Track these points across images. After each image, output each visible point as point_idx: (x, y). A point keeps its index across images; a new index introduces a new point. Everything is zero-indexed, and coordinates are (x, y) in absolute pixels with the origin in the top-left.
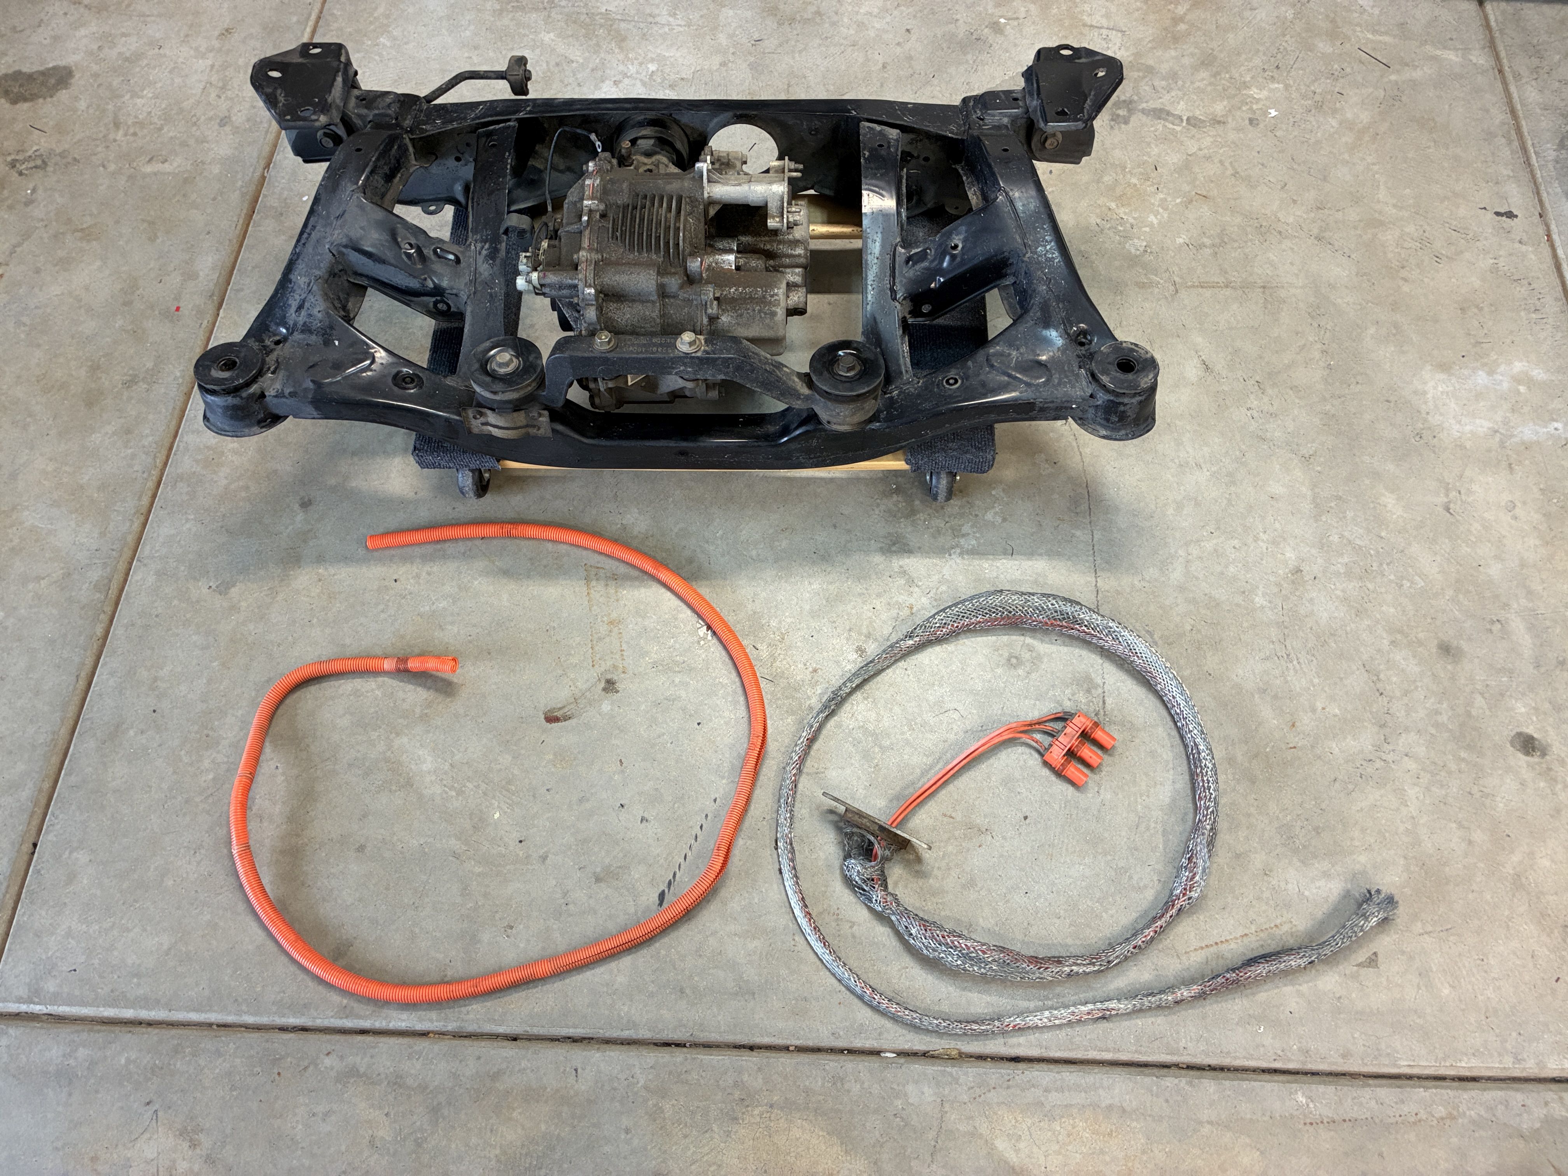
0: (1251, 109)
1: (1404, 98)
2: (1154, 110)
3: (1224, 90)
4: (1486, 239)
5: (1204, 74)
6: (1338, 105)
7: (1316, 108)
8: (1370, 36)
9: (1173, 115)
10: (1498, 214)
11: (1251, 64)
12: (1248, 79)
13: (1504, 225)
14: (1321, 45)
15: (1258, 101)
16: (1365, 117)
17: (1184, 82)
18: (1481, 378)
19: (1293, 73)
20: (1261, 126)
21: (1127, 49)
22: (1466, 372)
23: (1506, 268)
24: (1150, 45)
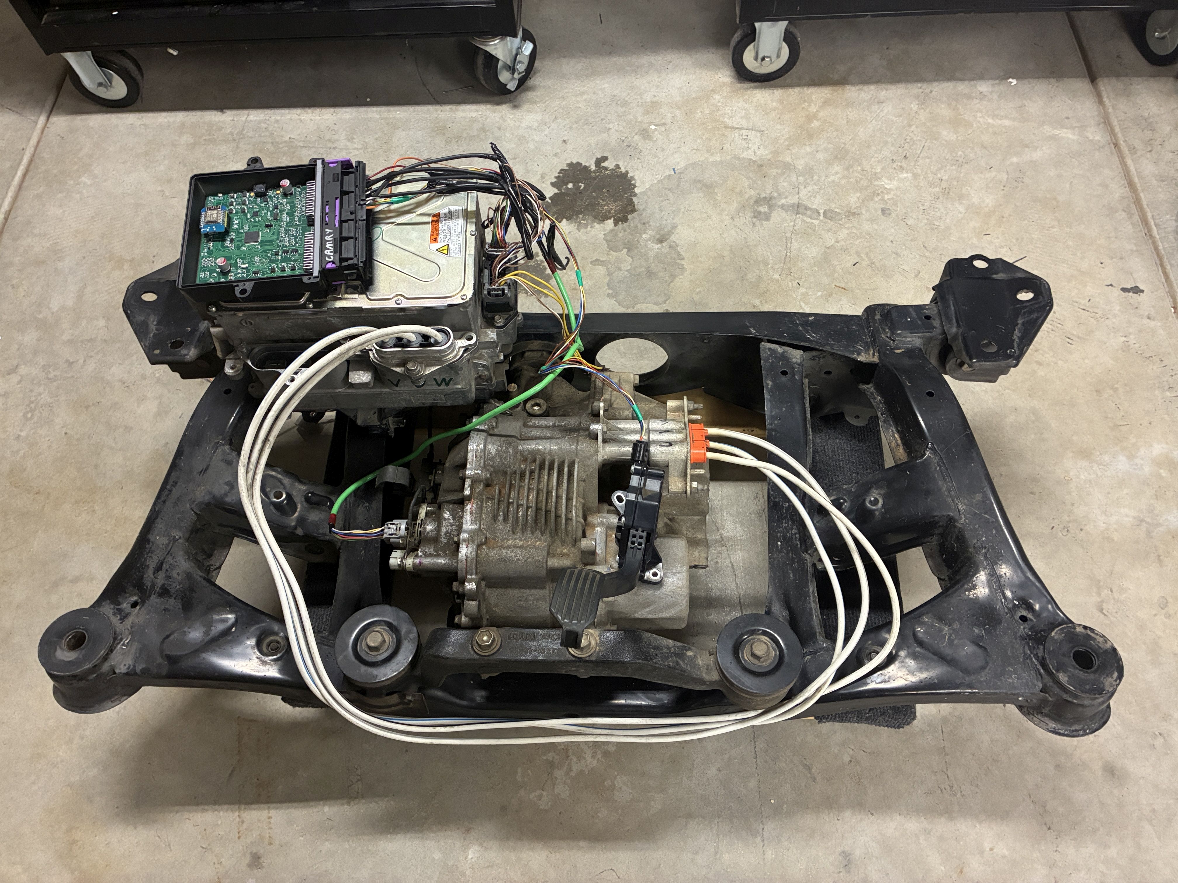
0: (883, 199)
1: (1026, 180)
2: (793, 205)
3: (857, 181)
4: (1115, 316)
5: (837, 168)
6: (964, 191)
7: (944, 195)
8: (990, 121)
9: (811, 209)
10: (1124, 290)
11: (881, 156)
12: (879, 170)
13: (1132, 301)
14: (945, 133)
15: (889, 191)
16: (989, 201)
17: (820, 177)
18: (1122, 464)
19: (921, 162)
20: (893, 215)
21: (766, 148)
22: (1106, 458)
23: (1137, 345)
24: (787, 143)
